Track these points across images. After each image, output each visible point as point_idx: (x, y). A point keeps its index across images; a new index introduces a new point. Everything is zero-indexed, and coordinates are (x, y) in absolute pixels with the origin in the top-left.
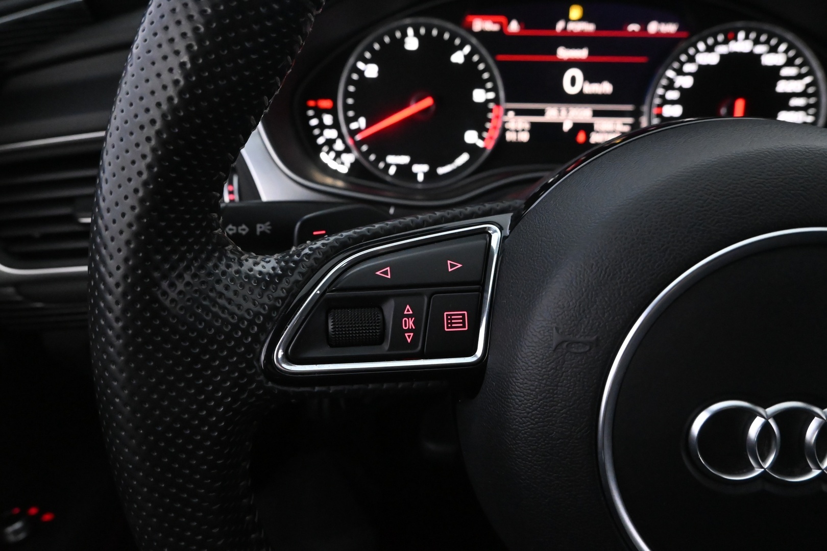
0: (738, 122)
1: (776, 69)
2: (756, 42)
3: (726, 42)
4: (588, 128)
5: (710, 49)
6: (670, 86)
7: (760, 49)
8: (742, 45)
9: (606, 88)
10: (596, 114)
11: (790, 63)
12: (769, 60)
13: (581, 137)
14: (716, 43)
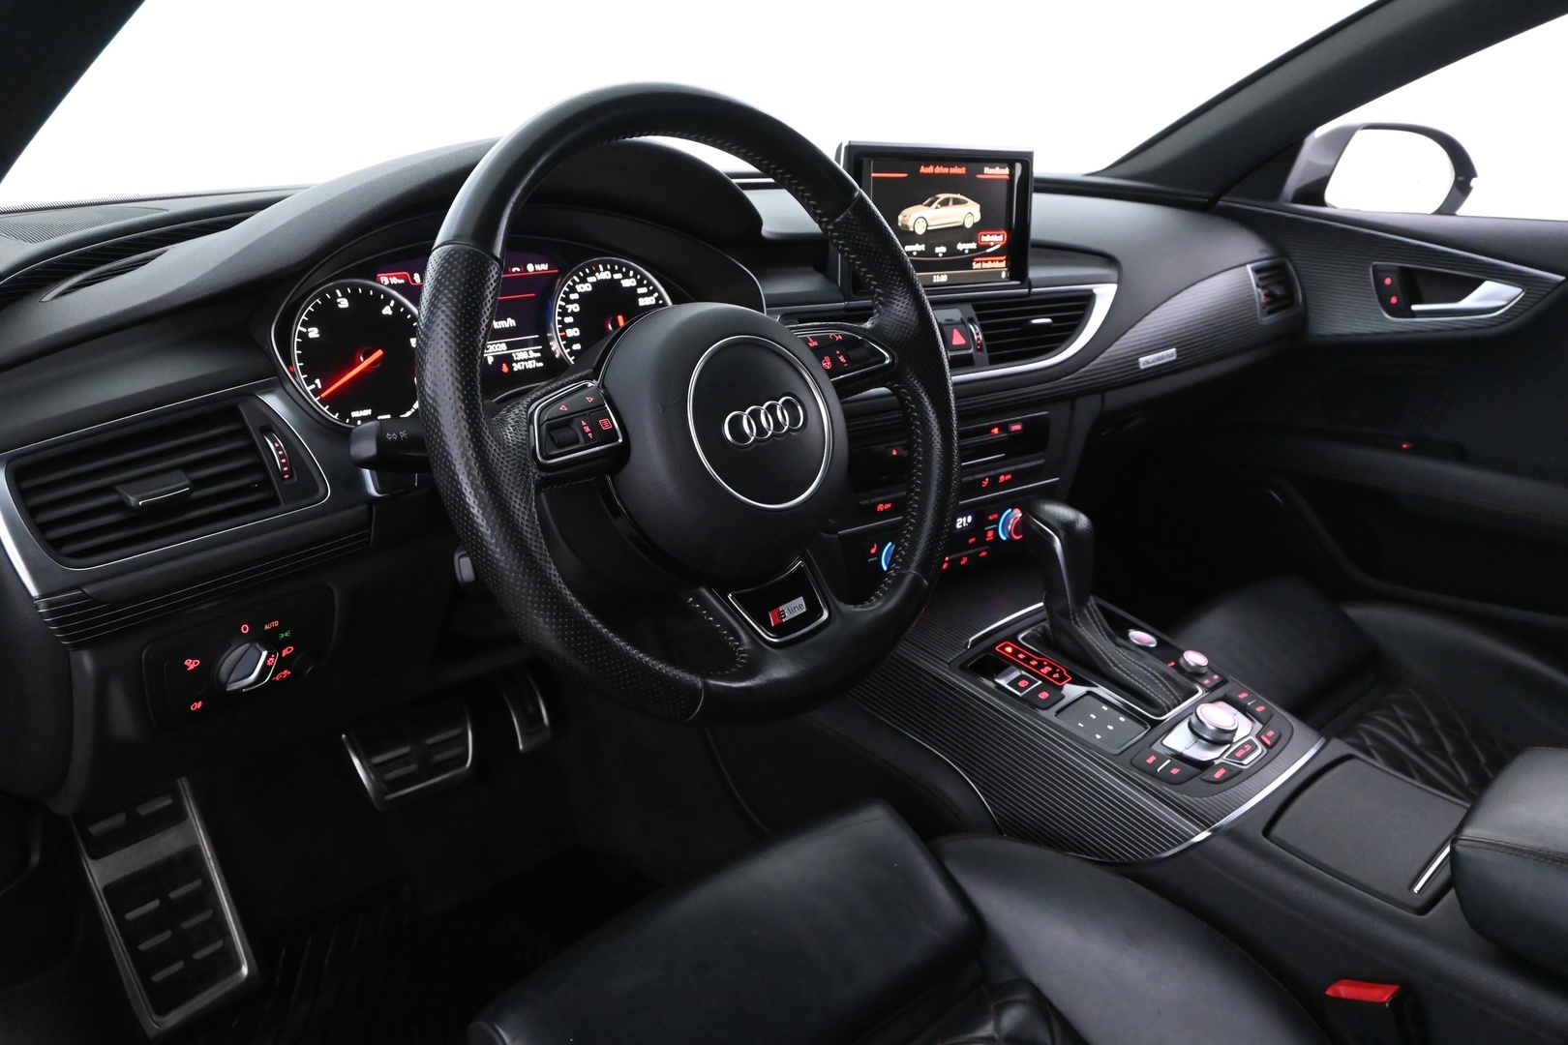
0: (625, 328)
1: (633, 289)
2: (613, 271)
3: (592, 274)
4: (508, 359)
5: (583, 281)
6: (564, 313)
7: (618, 276)
8: (605, 275)
9: (510, 322)
10: (510, 346)
11: (640, 284)
12: (627, 283)
13: (505, 369)
14: (586, 275)
